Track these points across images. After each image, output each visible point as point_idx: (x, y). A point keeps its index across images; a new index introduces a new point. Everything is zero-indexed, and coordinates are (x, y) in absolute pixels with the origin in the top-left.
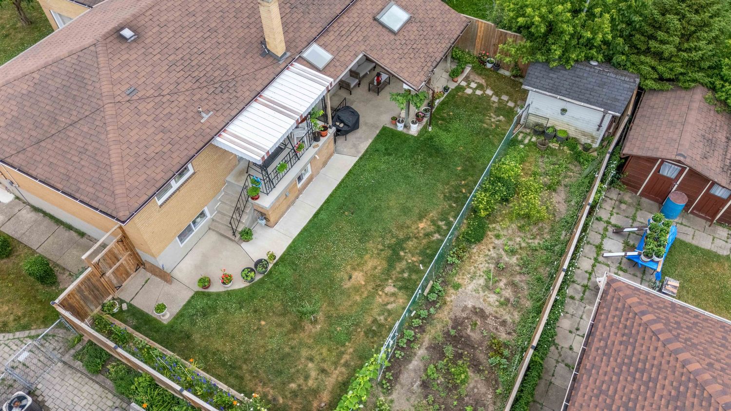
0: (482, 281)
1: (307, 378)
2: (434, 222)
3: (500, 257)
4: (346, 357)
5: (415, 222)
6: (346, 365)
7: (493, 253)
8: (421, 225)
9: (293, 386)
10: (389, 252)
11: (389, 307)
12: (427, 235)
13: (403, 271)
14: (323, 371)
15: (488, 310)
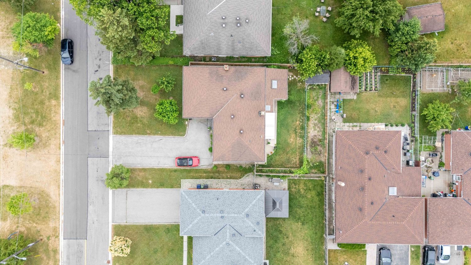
0: (313, 129)
1: (293, 161)
2: (299, 121)
3: (314, 122)
4: (297, 154)
5: (296, 123)
6: (298, 155)
7: (313, 122)
8: (297, 123)
9: (292, 163)
10: (294, 132)
11: (300, 142)
12: (299, 124)
13: (299, 134)
14: (295, 158)
15: (316, 134)
